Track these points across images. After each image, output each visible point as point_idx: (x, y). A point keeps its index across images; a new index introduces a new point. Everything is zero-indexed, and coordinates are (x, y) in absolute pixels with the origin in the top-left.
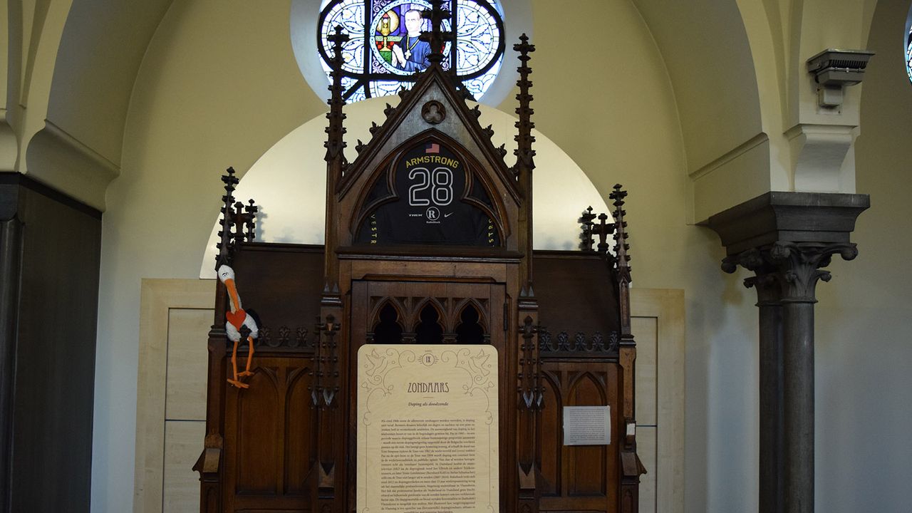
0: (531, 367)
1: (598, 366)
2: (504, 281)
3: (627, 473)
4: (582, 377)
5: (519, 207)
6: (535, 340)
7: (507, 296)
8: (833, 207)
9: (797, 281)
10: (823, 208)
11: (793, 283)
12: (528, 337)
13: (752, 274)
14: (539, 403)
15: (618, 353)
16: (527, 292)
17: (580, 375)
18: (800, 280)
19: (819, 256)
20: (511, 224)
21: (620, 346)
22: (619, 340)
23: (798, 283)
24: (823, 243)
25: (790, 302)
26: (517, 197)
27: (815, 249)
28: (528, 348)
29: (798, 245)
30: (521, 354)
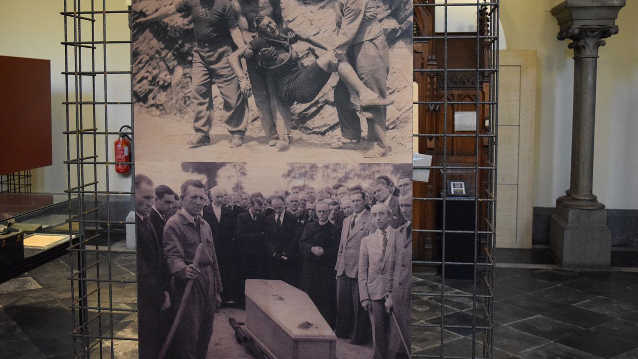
0: (433, 91)
1: (472, 92)
2: (421, 52)
3: (485, 144)
4: (465, 97)
5: (428, 16)
6: (435, 79)
7: (423, 59)
8: (604, 7)
9: (586, 46)
10: (598, 7)
11: (584, 47)
12: (432, 78)
13: (571, 41)
14: (437, 109)
15: (483, 85)
16: (432, 56)
17: (463, 97)
18: (588, 46)
19: (597, 33)
20: (425, 24)
21: (484, 82)
22: (484, 79)
23: (586, 48)
24: (599, 26)
25: (583, 58)
26: (427, 11)
27: (594, 30)
28: (432, 83)
29: (584, 27)
30: (428, 86)
